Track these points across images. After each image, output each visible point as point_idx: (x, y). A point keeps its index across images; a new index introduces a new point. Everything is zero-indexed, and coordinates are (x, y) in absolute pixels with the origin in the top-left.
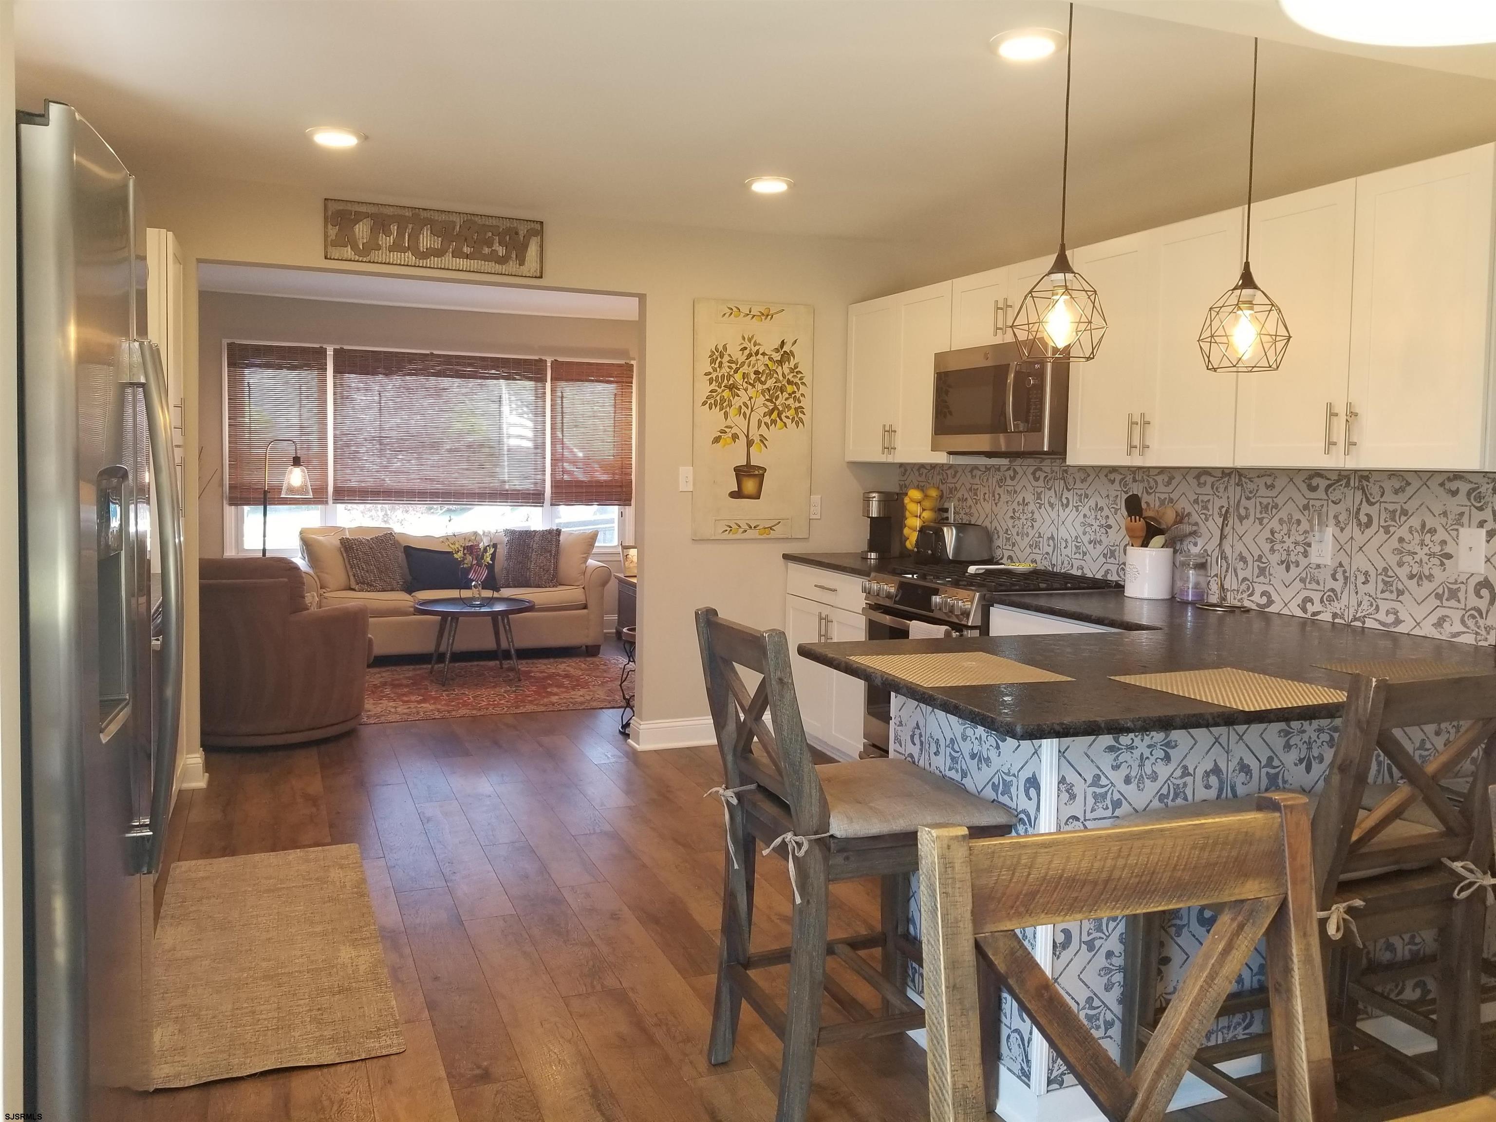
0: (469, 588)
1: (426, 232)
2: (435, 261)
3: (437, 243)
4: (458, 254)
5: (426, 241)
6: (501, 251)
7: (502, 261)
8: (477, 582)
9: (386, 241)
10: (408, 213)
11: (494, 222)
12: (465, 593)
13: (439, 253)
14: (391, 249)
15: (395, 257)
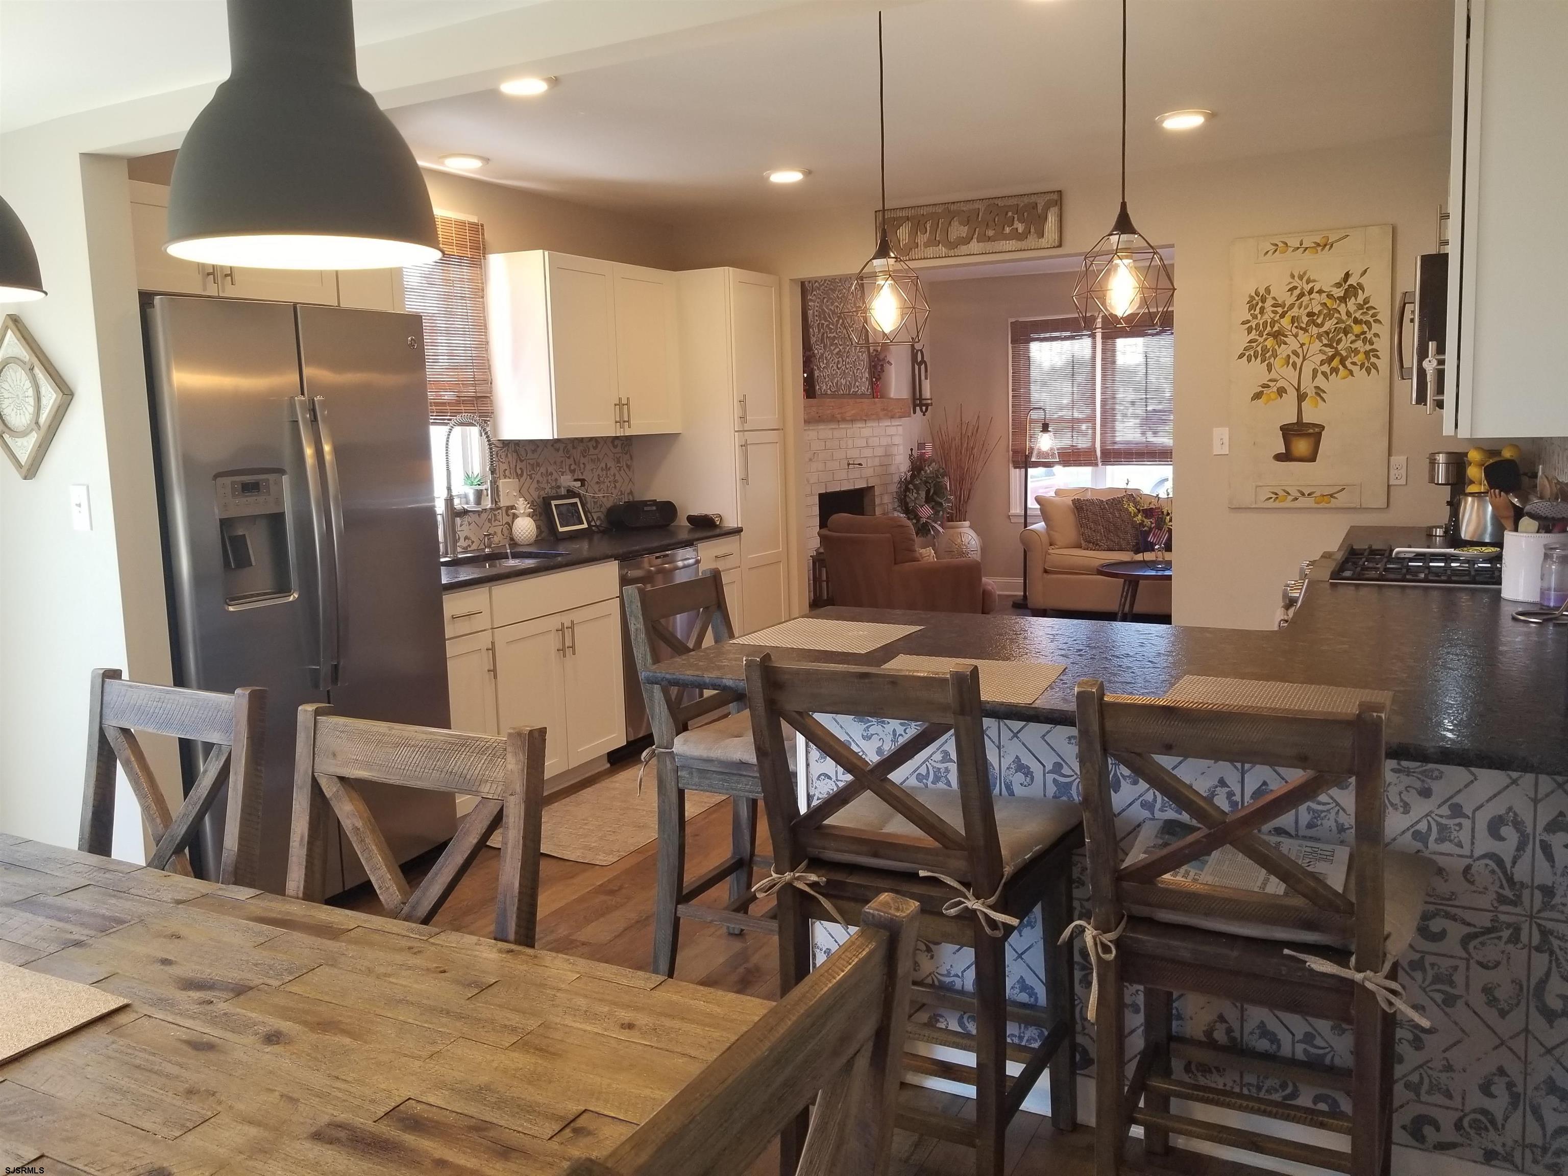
0: (1153, 550)
1: (955, 223)
2: (964, 249)
3: (964, 231)
4: (983, 238)
5: (958, 230)
6: (1020, 227)
7: (1021, 237)
8: (1160, 545)
9: (922, 239)
10: (939, 210)
11: (1013, 201)
12: (1149, 556)
13: (967, 241)
14: (927, 245)
15: (930, 251)
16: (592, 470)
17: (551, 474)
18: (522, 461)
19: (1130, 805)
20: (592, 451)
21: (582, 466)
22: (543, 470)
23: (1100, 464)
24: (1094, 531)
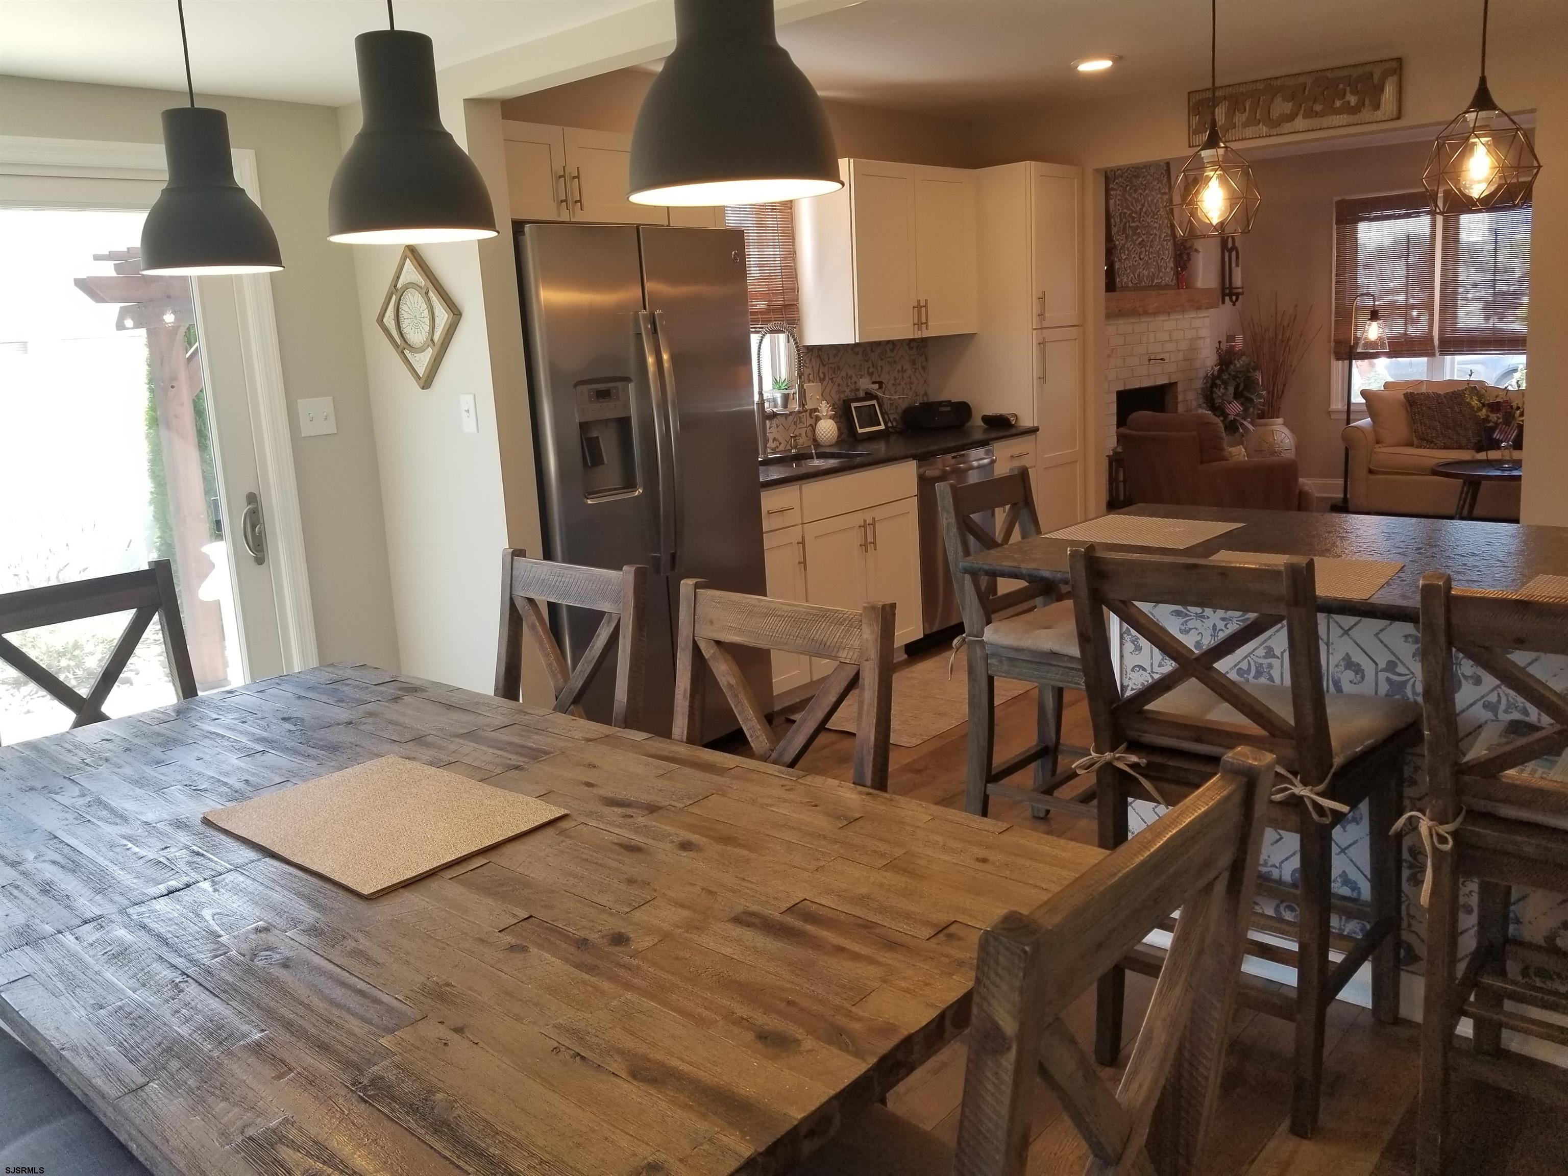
0: (1499, 448)
1: (1278, 100)
2: (1288, 127)
3: (1288, 107)
4: (1311, 114)
5: (1281, 107)
6: (1353, 100)
7: (1354, 110)
8: (1508, 442)
9: (1240, 118)
10: (1261, 86)
11: (1346, 72)
13: (1291, 118)
14: (1245, 125)
15: (1249, 132)
16: (889, 373)
17: (851, 377)
18: (824, 365)
19: (1471, 705)
20: (889, 354)
21: (879, 368)
22: (843, 373)
23: (1437, 354)
24: (1429, 428)
